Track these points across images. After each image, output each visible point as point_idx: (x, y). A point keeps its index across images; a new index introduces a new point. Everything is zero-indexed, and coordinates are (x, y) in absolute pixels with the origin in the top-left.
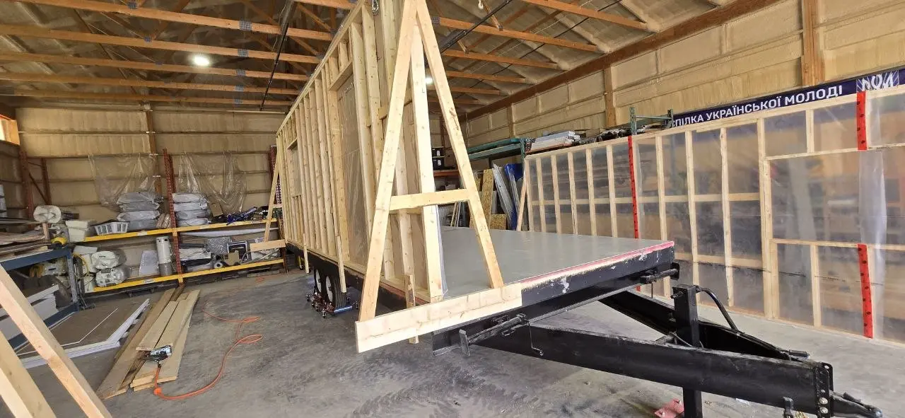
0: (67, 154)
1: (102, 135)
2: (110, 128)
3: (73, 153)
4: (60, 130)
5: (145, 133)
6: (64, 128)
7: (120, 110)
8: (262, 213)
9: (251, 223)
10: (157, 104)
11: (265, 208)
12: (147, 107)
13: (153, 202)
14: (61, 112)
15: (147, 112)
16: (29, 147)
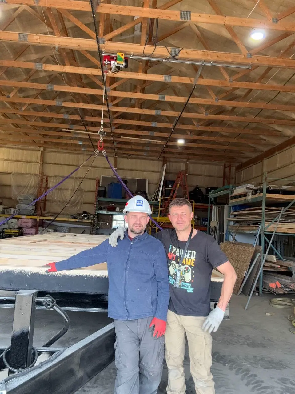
0: (4, 171)
1: (20, 162)
2: (24, 160)
3: (6, 171)
4: (4, 159)
5: (38, 163)
6: (5, 158)
7: (30, 150)
8: (82, 215)
9: (77, 220)
10: (48, 148)
11: (85, 213)
12: (42, 149)
13: (33, 201)
14: (6, 150)
15: (41, 152)
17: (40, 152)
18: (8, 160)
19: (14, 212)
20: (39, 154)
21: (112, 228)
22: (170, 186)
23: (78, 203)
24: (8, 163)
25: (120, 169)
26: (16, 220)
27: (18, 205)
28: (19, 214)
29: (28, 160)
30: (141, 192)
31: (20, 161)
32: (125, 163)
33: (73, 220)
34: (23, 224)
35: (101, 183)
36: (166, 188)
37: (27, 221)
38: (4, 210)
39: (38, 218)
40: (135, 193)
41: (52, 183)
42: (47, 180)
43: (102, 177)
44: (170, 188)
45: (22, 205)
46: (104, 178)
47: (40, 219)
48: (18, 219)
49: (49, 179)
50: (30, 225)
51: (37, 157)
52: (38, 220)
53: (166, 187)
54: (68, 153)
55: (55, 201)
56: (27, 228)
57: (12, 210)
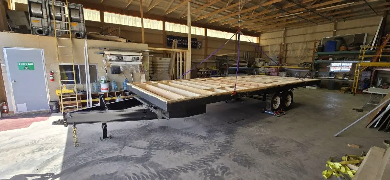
2: (275, 37)
5: (282, 37)
7: (278, 31)
8: (303, 64)
9: (301, 67)
10: (288, 27)
11: (305, 63)
12: (284, 29)
13: (278, 58)
14: (267, 34)
16: (260, 44)
18: (268, 39)
20: (283, 32)
21: (329, 71)
23: (305, 57)
25: (339, 30)
26: (268, 69)
27: (270, 61)
28: (270, 65)
29: (277, 37)
32: (344, 24)
33: (298, 67)
34: (271, 70)
35: (322, 43)
37: (273, 68)
39: (279, 67)
41: (289, 48)
46: (324, 39)
48: (269, 68)
49: (288, 45)
50: (274, 71)
51: (282, 34)
52: (279, 68)
55: (290, 57)
56: (273, 72)
57: (266, 64)
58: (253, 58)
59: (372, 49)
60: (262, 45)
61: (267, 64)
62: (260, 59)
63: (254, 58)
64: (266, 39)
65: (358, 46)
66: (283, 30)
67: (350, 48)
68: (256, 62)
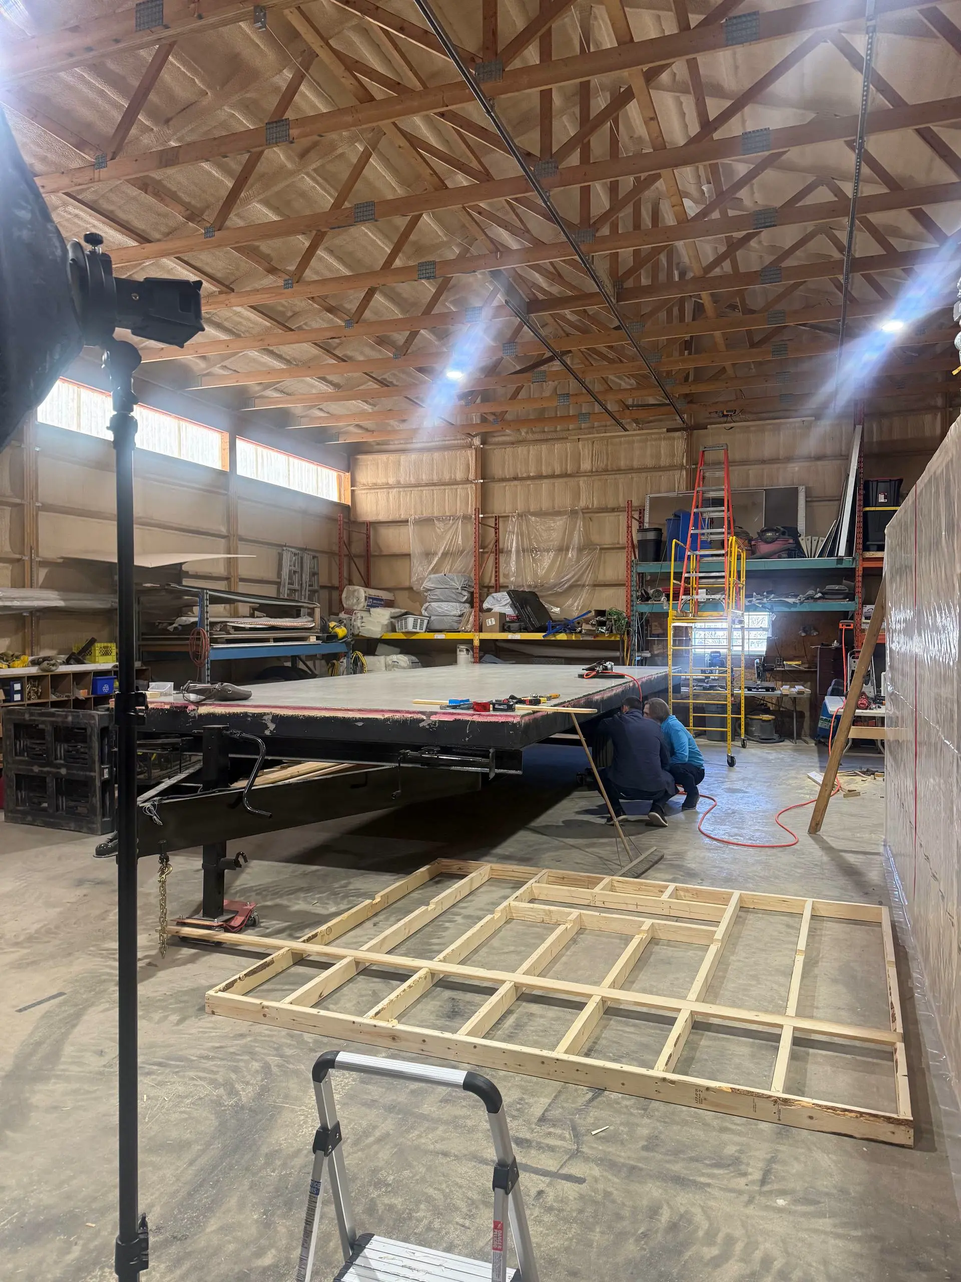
1: (427, 488)
2: (436, 478)
5: (471, 482)
6: (391, 481)
7: (447, 449)
8: (594, 622)
10: (492, 435)
11: (601, 613)
12: (477, 441)
13: (460, 591)
14: (391, 458)
15: (476, 449)
16: (358, 509)
17: (474, 451)
18: (398, 485)
19: (415, 626)
20: (471, 456)
22: (881, 499)
24: (399, 492)
27: (427, 604)
28: (429, 630)
29: (447, 477)
30: (777, 531)
31: (427, 485)
35: (647, 519)
36: (867, 509)
38: (393, 620)
39: (477, 638)
40: (755, 536)
41: (510, 538)
42: (496, 529)
43: (651, 498)
44: (882, 505)
45: (433, 604)
46: (655, 502)
47: (481, 641)
49: (503, 524)
51: (468, 465)
52: (476, 643)
53: (867, 504)
54: (547, 440)
57: (411, 620)
58: (332, 588)
59: (842, 551)
60: (370, 518)
61: (415, 621)
62: (373, 592)
63: (340, 590)
64: (388, 487)
65: (791, 541)
66: (470, 446)
67: (764, 548)
68: (350, 612)
